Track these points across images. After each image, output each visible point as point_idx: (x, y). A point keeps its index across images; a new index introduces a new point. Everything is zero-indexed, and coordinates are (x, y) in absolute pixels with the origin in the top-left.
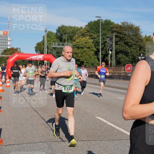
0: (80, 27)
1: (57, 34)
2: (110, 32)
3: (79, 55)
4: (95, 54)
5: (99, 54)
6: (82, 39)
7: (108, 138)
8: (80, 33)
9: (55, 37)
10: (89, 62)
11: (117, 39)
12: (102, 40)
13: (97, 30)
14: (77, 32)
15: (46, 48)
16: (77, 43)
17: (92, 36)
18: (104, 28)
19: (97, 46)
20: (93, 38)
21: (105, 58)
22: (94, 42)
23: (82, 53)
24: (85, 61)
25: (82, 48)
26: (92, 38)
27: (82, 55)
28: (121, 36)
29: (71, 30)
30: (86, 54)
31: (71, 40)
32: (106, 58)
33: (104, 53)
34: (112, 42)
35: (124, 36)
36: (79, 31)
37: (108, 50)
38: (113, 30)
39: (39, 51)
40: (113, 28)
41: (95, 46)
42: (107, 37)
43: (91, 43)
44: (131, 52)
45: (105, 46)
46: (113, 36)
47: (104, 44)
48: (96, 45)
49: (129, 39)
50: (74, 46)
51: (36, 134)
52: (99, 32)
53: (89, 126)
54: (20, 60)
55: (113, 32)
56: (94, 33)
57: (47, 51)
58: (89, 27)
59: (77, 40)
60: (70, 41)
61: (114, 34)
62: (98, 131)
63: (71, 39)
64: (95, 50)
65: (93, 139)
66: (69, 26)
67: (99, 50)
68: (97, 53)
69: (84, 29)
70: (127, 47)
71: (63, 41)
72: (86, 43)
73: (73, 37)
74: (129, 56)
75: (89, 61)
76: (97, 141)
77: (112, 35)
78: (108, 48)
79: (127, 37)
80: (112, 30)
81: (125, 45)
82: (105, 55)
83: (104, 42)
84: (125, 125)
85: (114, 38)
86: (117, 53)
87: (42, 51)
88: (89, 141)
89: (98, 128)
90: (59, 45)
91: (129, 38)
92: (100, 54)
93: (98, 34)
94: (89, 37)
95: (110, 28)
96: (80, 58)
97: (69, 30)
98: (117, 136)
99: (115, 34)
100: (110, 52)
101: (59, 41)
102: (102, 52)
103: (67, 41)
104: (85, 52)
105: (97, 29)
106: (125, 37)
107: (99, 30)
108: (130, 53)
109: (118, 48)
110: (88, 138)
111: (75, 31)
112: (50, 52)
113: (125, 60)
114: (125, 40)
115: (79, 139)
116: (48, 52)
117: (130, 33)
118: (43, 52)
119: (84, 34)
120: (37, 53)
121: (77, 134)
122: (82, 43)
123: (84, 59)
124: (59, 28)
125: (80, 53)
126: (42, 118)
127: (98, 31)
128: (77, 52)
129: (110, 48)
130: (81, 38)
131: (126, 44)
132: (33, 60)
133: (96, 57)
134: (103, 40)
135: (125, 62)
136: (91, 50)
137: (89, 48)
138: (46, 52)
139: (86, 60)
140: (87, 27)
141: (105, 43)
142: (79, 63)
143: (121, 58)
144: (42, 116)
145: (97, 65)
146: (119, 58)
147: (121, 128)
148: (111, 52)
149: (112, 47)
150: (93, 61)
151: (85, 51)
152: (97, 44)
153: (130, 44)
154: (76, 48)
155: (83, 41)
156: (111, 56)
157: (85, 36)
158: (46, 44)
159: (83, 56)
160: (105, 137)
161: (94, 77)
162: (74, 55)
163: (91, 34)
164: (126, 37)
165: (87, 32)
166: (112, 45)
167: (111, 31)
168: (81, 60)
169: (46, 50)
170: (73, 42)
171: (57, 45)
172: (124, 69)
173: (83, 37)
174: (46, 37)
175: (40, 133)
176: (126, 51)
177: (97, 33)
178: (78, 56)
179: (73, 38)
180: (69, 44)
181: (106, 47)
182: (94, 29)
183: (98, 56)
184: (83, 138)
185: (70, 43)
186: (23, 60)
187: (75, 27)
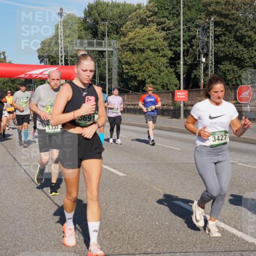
0: (135, 5)
1: (85, 20)
2: (203, 15)
3: (136, 67)
4: (171, 64)
5: (179, 64)
6: (141, 31)
7: (201, 248)
8: (137, 18)
9: (82, 28)
10: (158, 82)
11: (219, 29)
12: (184, 32)
13: (174, 11)
14: (130, 17)
15: (61, 52)
16: (130, 40)
17: (162, 23)
18: (190, 4)
19: (174, 46)
20: (166, 28)
21: (192, 72)
22: (169, 38)
23: (141, 63)
24: (148, 80)
25: (142, 51)
26: (163, 29)
27: (141, 67)
28: (228, 22)
29: (116, 11)
30: (151, 63)
31: (118, 33)
32: (195, 72)
33: (189, 62)
34: (208, 37)
35: (235, 23)
36: (134, 14)
37: (199, 55)
38: (210, 9)
39: (46, 58)
40: (210, 6)
41: (170, 46)
42: (197, 26)
43: (161, 40)
44: (249, 58)
45: (192, 46)
46: (209, 23)
47: (190, 41)
48: (173, 43)
49: (245, 29)
50: (124, 48)
51: (43, 241)
52: (178, 15)
53: (158, 221)
54: (6, 79)
55: (209, 14)
56: (166, 17)
57: (65, 58)
58: (157, 4)
59: (131, 34)
60: (115, 36)
61: (212, 19)
62: (179, 232)
63: (116, 30)
64: (170, 54)
65: (168, 249)
66: (112, 2)
67: (180, 54)
68: (174, 62)
69: (145, 9)
70: (241, 47)
71: (100, 36)
72: (149, 39)
73: (121, 26)
74: (247, 66)
75: (156, 80)
76: (178, 254)
77: (207, 20)
78: (199, 51)
79: (241, 25)
80: (208, 11)
81: (235, 44)
82: (192, 67)
83: (189, 36)
84: (239, 219)
85: (211, 27)
86: (218, 61)
87: (53, 57)
88: (160, 253)
89: (178, 225)
90: (90, 44)
91: (246, 27)
92: (182, 63)
93: (176, 20)
94: (155, 27)
95: (203, 6)
96: (137, 74)
97: (112, 10)
98: (220, 243)
99: (215, 18)
100: (204, 60)
101: (90, 36)
102: (184, 60)
103: (108, 35)
104: (147, 61)
105: (174, 8)
106: (236, 25)
107: (177, 11)
108: (248, 60)
109: (222, 49)
110: (156, 246)
111: (126, 14)
112: (71, 60)
113: (237, 76)
114: (237, 31)
115: (136, 250)
116: (66, 60)
117: (247, 17)
118: (55, 61)
119: (145, 19)
120: (43, 64)
121: (133, 239)
122: (142, 40)
123: (145, 75)
124: (91, 7)
125: (138, 62)
126: (55, 204)
127: (177, 13)
128: (131, 61)
129: (203, 49)
130: (138, 29)
131: (240, 39)
132: (35, 78)
133: (173, 69)
134: (187, 33)
135: (236, 80)
136: (161, 54)
137: (157, 50)
138: (62, 61)
139: (150, 77)
140: (151, 4)
141: (192, 39)
142: (136, 84)
143: (228, 71)
144: (55, 201)
145: (175, 88)
146: (222, 72)
147: (229, 225)
148: (206, 60)
149: (208, 47)
150: (166, 80)
151: (147, 59)
152: (174, 41)
153: (247, 40)
154: (127, 51)
155: (143, 36)
156: (206, 69)
157: (147, 25)
158: (62, 43)
159: (143, 68)
160: (194, 245)
161: (169, 116)
162: (123, 66)
163: (162, 20)
164: (239, 25)
165: (152, 16)
166: (207, 43)
167: (206, 12)
168: (139, 78)
169: (62, 57)
170: (122, 37)
171: (86, 45)
172: (235, 95)
173: (144, 27)
174: (62, 28)
175: (52, 238)
176: (239, 56)
177: (175, 18)
178: (133, 69)
179: (121, 29)
180: (112, 42)
181: (194, 48)
182: (167, 9)
183: (176, 69)
184: (147, 248)
185: (115, 41)
186: (12, 79)
187: (125, 5)
